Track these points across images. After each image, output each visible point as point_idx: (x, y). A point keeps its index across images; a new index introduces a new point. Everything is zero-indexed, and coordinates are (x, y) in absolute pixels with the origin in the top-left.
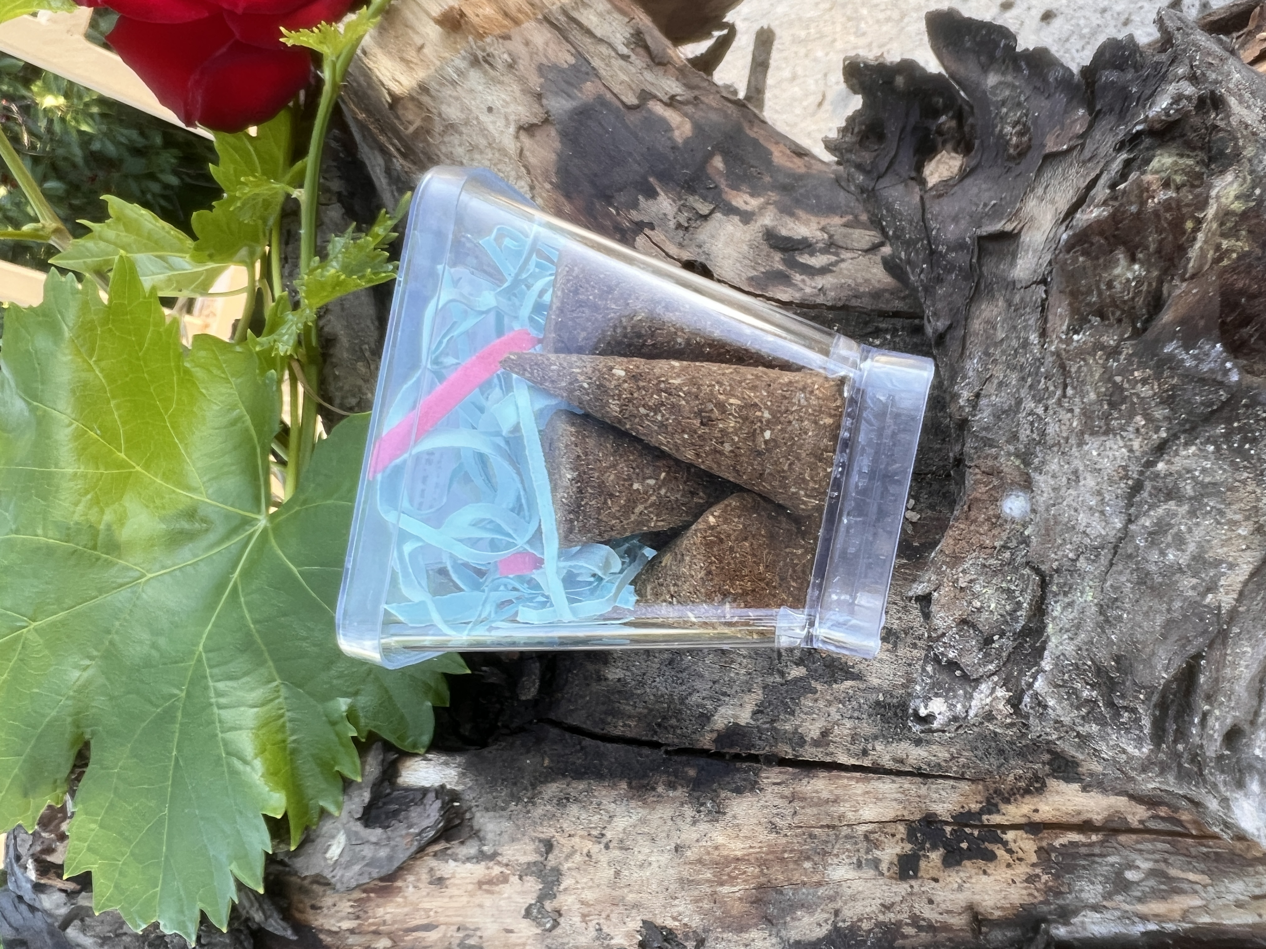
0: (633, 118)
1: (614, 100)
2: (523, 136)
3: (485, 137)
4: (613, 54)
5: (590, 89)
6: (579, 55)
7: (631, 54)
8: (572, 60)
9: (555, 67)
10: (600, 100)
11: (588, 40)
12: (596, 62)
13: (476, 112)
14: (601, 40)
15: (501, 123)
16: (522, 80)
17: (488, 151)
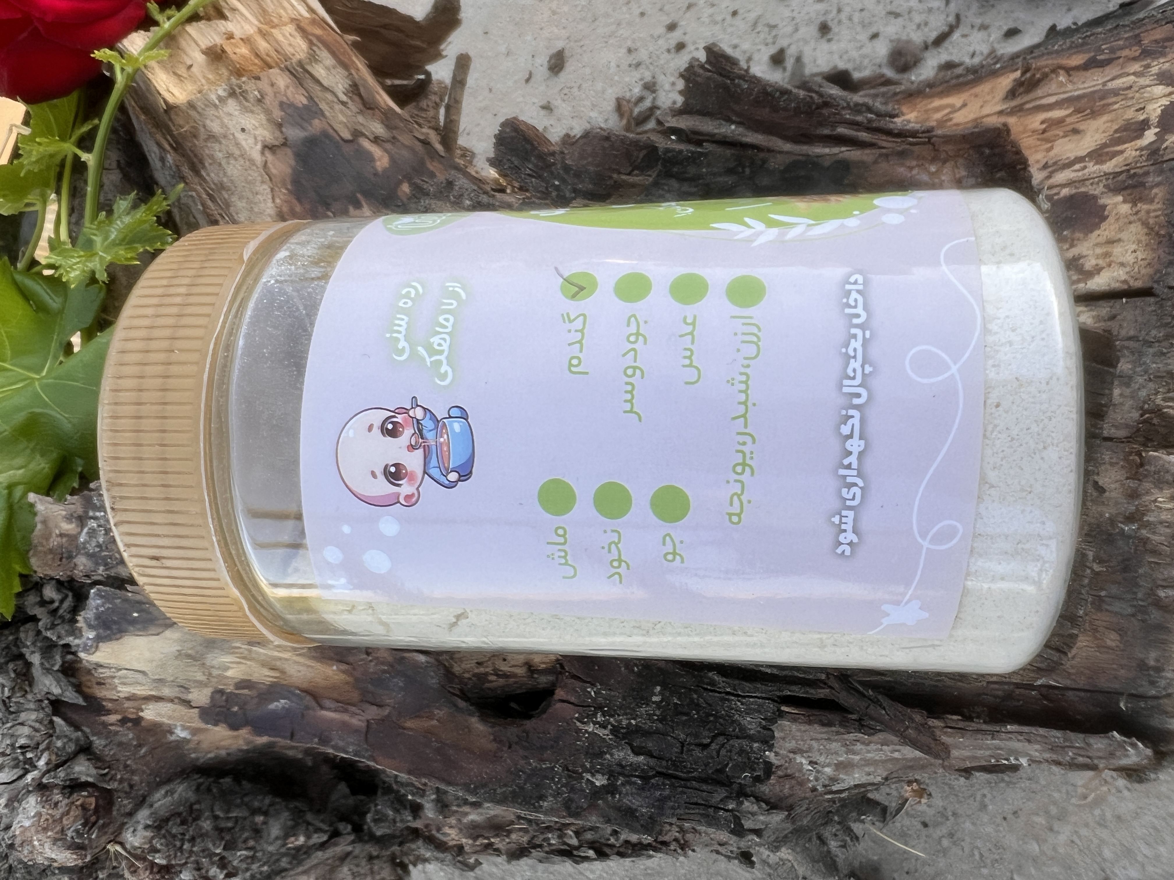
0: (347, 149)
1: (335, 135)
2: (268, 153)
3: (240, 149)
4: (335, 100)
5: (317, 124)
6: (310, 98)
7: (349, 101)
8: (305, 101)
9: (291, 105)
10: (325, 134)
11: (318, 88)
12: (323, 106)
13: (233, 130)
14: (326, 89)
15: (251, 141)
16: (268, 112)
17: (240, 159)
